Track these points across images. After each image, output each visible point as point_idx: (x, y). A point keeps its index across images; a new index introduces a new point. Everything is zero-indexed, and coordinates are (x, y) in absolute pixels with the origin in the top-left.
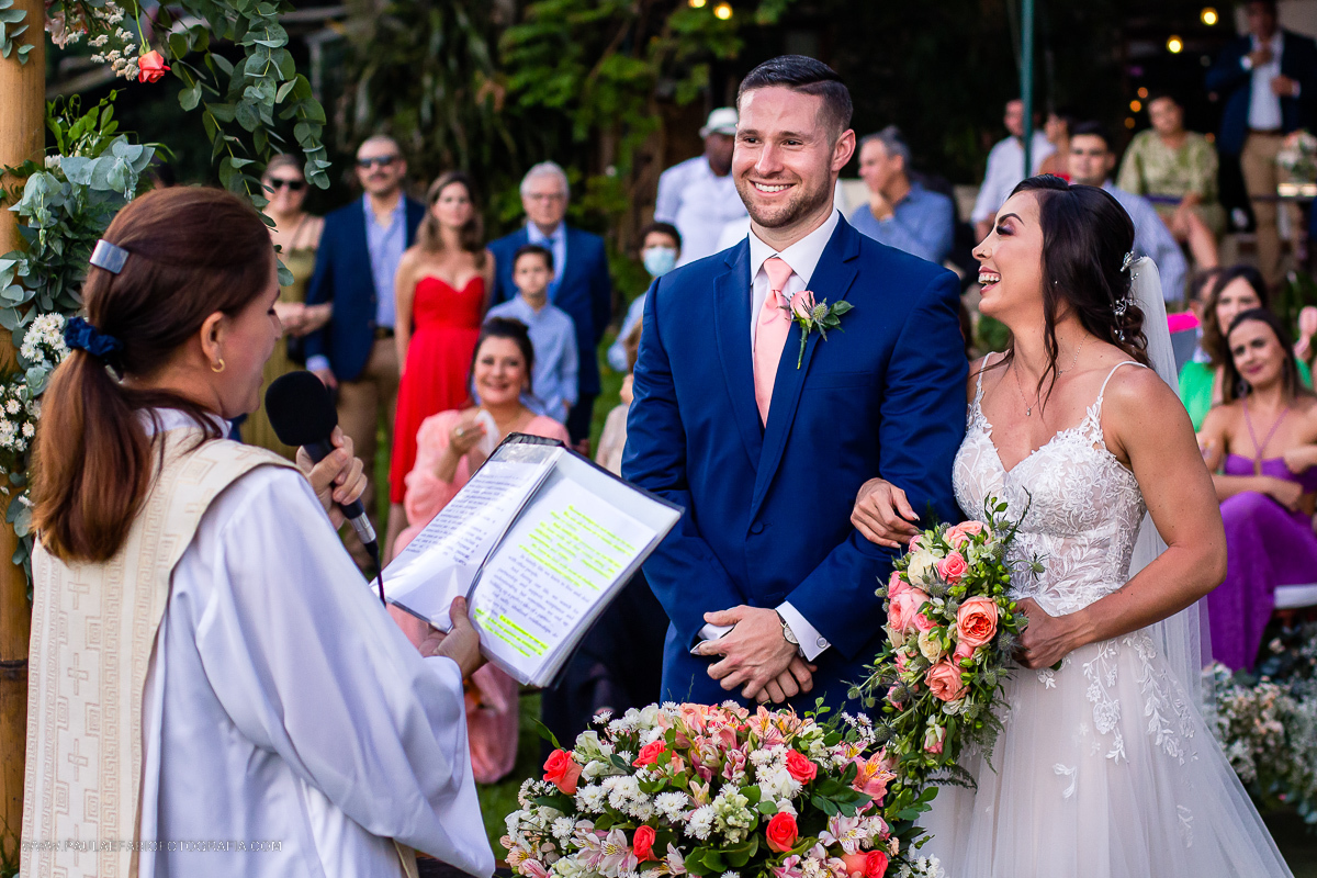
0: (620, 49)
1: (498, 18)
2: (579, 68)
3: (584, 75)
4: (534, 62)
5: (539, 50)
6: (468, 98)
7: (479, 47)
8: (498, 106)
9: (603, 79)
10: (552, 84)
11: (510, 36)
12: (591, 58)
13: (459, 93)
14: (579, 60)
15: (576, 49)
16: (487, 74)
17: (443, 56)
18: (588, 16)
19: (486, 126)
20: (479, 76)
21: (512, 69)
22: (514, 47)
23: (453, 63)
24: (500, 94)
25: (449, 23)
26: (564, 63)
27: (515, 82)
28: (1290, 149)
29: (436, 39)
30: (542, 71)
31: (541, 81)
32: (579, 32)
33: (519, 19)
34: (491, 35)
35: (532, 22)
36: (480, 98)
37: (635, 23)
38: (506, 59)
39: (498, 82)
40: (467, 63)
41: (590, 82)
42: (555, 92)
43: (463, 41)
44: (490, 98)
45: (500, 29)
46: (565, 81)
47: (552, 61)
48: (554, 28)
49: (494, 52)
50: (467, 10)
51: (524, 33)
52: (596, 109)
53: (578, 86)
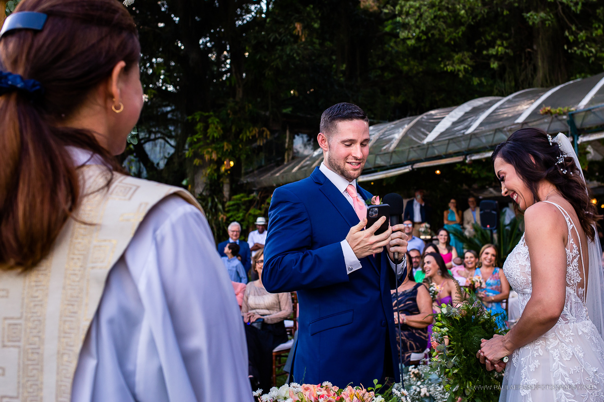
0: (255, 207)
1: (225, 200)
2: (244, 212)
3: (246, 213)
4: (233, 210)
5: (234, 207)
6: (217, 218)
7: (220, 207)
8: (224, 221)
9: (250, 214)
10: (238, 216)
11: (228, 204)
12: (247, 210)
13: (215, 218)
14: (244, 210)
15: (243, 207)
16: (222, 213)
17: (211, 209)
18: (247, 199)
19: (221, 226)
20: (220, 213)
21: (228, 212)
22: (229, 206)
23: (213, 210)
24: (225, 218)
25: (213, 200)
26: (241, 210)
27: (229, 215)
28: (423, 227)
29: (210, 204)
30: (235, 212)
31: (235, 215)
32: (245, 203)
33: (230, 200)
34: (223, 204)
35: (234, 200)
36: (220, 219)
37: (258, 201)
38: (227, 209)
39: (224, 215)
40: (217, 210)
41: (247, 215)
42: (239, 217)
43: (216, 205)
44: (222, 219)
45: (226, 202)
46: (241, 215)
47: (238, 210)
48: (238, 202)
49: (224, 207)
50: (217, 198)
51: (231, 203)
52: (248, 221)
53: (244, 216)
